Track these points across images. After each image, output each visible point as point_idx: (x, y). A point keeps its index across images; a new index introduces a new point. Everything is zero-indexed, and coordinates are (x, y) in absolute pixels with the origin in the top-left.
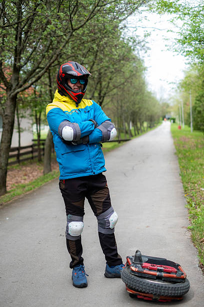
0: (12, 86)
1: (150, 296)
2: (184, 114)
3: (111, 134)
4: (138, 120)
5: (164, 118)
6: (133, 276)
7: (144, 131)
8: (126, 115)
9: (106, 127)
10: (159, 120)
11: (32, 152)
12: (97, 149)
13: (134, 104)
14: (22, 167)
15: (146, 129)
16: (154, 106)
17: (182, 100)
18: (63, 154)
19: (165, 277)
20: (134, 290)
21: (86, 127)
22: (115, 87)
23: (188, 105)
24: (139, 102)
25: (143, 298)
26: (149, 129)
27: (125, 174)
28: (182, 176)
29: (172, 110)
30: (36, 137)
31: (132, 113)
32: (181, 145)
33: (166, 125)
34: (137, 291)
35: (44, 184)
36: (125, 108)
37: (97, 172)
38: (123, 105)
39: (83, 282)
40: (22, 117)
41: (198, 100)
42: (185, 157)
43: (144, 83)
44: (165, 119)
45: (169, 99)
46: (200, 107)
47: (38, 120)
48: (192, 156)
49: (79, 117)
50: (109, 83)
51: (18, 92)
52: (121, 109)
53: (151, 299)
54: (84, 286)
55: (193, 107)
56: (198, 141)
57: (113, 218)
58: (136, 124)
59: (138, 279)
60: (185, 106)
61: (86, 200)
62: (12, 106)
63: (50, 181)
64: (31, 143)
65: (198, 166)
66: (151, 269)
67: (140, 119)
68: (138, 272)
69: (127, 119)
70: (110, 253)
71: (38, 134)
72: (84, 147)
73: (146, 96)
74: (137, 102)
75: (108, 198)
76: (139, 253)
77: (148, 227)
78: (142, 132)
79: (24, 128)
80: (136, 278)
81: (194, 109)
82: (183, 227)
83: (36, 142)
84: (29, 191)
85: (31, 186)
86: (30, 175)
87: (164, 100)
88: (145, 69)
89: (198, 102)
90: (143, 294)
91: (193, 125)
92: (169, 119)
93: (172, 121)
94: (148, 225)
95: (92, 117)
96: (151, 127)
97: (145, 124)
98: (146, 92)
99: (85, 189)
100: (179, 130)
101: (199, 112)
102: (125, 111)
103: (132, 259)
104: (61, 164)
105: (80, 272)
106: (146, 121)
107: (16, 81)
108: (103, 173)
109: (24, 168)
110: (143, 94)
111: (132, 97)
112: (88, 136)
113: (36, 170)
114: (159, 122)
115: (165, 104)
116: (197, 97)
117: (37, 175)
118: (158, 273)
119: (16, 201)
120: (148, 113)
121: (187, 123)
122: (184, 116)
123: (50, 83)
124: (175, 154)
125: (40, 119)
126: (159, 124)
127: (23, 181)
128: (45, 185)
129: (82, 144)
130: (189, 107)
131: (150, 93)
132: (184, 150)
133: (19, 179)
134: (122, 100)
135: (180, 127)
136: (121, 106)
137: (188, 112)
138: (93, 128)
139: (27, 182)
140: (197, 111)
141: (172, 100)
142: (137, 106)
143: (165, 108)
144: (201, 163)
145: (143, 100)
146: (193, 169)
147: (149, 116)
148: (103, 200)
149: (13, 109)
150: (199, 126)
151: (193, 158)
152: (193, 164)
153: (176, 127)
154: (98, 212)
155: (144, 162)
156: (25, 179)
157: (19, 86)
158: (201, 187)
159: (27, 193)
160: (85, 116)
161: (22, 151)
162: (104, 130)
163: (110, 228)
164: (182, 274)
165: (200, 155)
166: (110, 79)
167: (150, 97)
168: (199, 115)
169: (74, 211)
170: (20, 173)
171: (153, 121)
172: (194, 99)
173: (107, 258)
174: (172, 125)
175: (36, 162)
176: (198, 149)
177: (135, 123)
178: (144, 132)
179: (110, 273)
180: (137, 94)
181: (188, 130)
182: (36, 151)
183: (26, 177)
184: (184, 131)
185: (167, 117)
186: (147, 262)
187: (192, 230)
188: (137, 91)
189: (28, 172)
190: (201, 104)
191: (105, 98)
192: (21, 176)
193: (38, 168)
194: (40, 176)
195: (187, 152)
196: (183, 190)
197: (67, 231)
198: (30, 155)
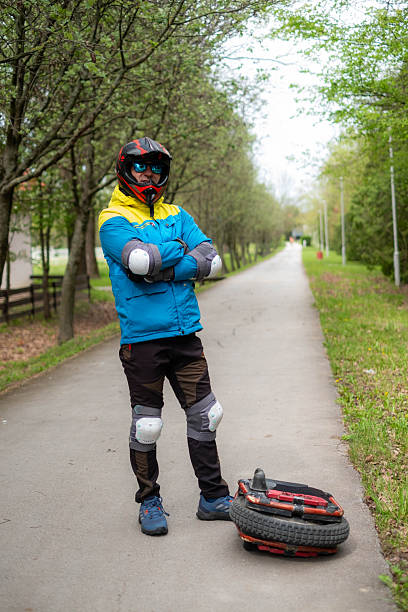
0: (4, 171)
1: (280, 545)
2: (329, 228)
3: (213, 266)
4: (237, 240)
5: (288, 236)
6: (252, 512)
7: (250, 261)
8: (215, 230)
9: (204, 253)
10: (278, 239)
11: (32, 300)
12: (187, 291)
13: (231, 208)
14: (14, 330)
15: (253, 258)
16: (270, 213)
17: (324, 203)
18: (128, 299)
19: (307, 513)
20: (253, 535)
21: (170, 252)
22: (197, 174)
23: (336, 212)
24: (241, 205)
25: (269, 549)
26: (259, 258)
27: (219, 343)
28: (328, 347)
29: (304, 221)
30: (39, 271)
31: (226, 225)
32: (325, 291)
33: (293, 251)
34: (259, 537)
35: (64, 360)
36: (213, 217)
37: (188, 331)
38: (210, 210)
39: (160, 525)
40: (14, 230)
41: (359, 203)
42: (333, 313)
43: (251, 167)
44: (291, 239)
45: (300, 199)
46: (360, 215)
47: (45, 237)
48: (346, 310)
49: (156, 233)
50: (184, 167)
51: (16, 185)
52: (207, 218)
53: (283, 552)
54: (163, 532)
55: (347, 216)
56: (356, 281)
57: (214, 412)
58: (234, 248)
59: (260, 516)
60: (331, 213)
61: (166, 382)
62: (4, 210)
63: (76, 355)
64: (27, 283)
65: (358, 328)
66: (282, 500)
67: (241, 238)
68: (260, 504)
69: (218, 237)
70: (208, 475)
71: (44, 265)
72: (165, 287)
73: (255, 192)
74: (237, 205)
75: (206, 377)
76: (260, 473)
77: (269, 436)
78: (245, 263)
79: (17, 253)
80: (256, 514)
81: (350, 219)
82: (333, 437)
83: (40, 282)
84: (37, 372)
85: (39, 364)
86: (31, 345)
87: (289, 200)
88: (253, 139)
89: (356, 206)
90: (268, 543)
91: (346, 252)
92: (298, 238)
93: (305, 242)
94: (269, 433)
95: (178, 235)
96: (262, 254)
97: (252, 248)
98: (254, 184)
99: (167, 361)
100: (319, 260)
101: (359, 226)
102: (213, 221)
103: (248, 484)
104: (123, 316)
105: (155, 508)
106: (254, 242)
107: (13, 162)
108: (197, 334)
109: (18, 332)
110: (250, 188)
111: (229, 195)
112: (173, 267)
113: (42, 336)
114: (278, 245)
115: (293, 207)
116: (356, 196)
117: (43, 345)
118: (294, 507)
119: (15, 390)
120: (257, 227)
121: (336, 247)
122: (329, 234)
123: (74, 167)
124: (314, 305)
125: (48, 237)
126: (279, 249)
127: (16, 356)
128: (67, 362)
129: (162, 281)
130: (338, 215)
131: (262, 186)
132: (329, 299)
133: (10, 352)
134: (208, 200)
135: (320, 255)
136: (207, 213)
137: (338, 224)
138: (182, 254)
139: (25, 358)
140: (354, 224)
141: (304, 201)
142: (236, 212)
143: (290, 216)
144: (364, 323)
145: (249, 201)
146: (350, 334)
147: (259, 232)
148: (197, 380)
149: (5, 215)
150: (358, 254)
151: (349, 314)
152: (349, 325)
153: (312, 254)
154: (189, 401)
155: (253, 320)
156: (21, 353)
157: (18, 171)
158: (365, 367)
159: (36, 376)
160: (167, 233)
161: (12, 299)
162: (201, 259)
163: (209, 431)
164: (337, 508)
165: (361, 308)
166: (188, 160)
167: (262, 195)
168: (358, 232)
169: (146, 398)
170: (9, 340)
171: (267, 243)
172: (350, 199)
173: (202, 484)
174: (303, 250)
175: (41, 321)
176: (356, 298)
177: (232, 246)
178: (250, 263)
179: (208, 512)
180: (238, 189)
181: (337, 261)
182: (40, 298)
183: (23, 349)
184: (328, 262)
185: (294, 234)
186: (275, 489)
187: (350, 441)
188: (237, 184)
189: (26, 338)
190: (362, 210)
191: (176, 196)
192: (12, 346)
193: (45, 332)
194: (49, 348)
195: (336, 302)
196: (331, 372)
197: (133, 434)
198: (28, 307)
